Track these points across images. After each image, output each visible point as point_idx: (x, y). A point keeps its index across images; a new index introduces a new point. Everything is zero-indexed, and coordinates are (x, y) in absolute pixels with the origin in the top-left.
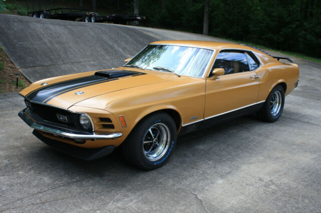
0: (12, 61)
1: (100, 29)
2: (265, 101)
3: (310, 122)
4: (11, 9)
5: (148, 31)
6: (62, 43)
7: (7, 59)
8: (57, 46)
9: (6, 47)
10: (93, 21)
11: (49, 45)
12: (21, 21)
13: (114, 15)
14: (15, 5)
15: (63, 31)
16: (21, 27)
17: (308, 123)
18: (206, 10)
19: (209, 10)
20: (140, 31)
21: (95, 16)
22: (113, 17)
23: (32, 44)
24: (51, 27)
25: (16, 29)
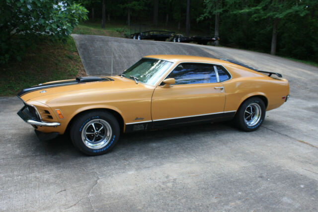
0: (85, 70)
1: (166, 47)
2: (236, 111)
3: (288, 135)
4: (120, 32)
5: (209, 50)
6: (129, 58)
7: (82, 68)
8: (124, 60)
9: (85, 59)
10: (179, 41)
11: (117, 58)
12: (103, 40)
13: (194, 37)
14: (123, 29)
15: (133, 48)
16: (101, 45)
17: (286, 135)
18: (274, 32)
19: (276, 32)
20: (202, 49)
21: (181, 37)
22: (193, 38)
23: (105, 58)
24: (125, 45)
25: (96, 46)
